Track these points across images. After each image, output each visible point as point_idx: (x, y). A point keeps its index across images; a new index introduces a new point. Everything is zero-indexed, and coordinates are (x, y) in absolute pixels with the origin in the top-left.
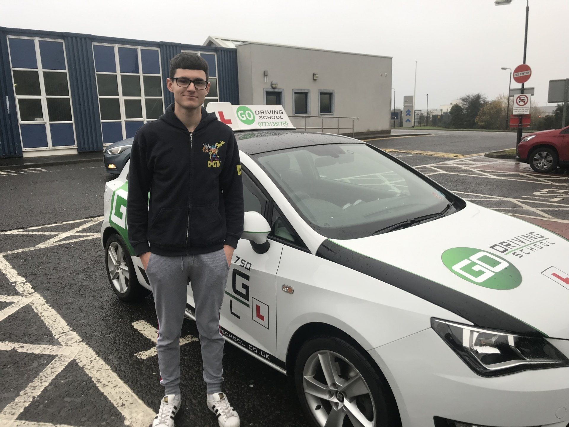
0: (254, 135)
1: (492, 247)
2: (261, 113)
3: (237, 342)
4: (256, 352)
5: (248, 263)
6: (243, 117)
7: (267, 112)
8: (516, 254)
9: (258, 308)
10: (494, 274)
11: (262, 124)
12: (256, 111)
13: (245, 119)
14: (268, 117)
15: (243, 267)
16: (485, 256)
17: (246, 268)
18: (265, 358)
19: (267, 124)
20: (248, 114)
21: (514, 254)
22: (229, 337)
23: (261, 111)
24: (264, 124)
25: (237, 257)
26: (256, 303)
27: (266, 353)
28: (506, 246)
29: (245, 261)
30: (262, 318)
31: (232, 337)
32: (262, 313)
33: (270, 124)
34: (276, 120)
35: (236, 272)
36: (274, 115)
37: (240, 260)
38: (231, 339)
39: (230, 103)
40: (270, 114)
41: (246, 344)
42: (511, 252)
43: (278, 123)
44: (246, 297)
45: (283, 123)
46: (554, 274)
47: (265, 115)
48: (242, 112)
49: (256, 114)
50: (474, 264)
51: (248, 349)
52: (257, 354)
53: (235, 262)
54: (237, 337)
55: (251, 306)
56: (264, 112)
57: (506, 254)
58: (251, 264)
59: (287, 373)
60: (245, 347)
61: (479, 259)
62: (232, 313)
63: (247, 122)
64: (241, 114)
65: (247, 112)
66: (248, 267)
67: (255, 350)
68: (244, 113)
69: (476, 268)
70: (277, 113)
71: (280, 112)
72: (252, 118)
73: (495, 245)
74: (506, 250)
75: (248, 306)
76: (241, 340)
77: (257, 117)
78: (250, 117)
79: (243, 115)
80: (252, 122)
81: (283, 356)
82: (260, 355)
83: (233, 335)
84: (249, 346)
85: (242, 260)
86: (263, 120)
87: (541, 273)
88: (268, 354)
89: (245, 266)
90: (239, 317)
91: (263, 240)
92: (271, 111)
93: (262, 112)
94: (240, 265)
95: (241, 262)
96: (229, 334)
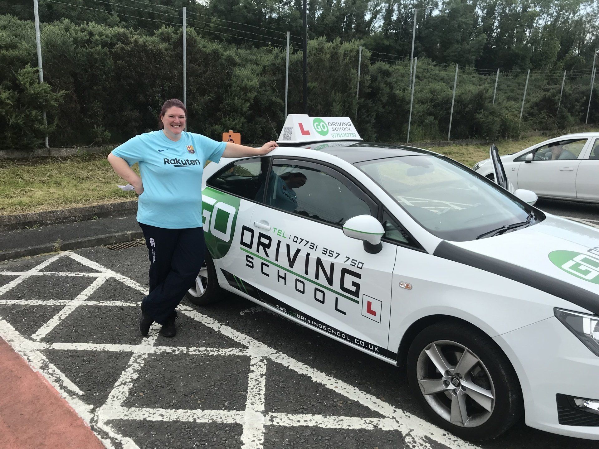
0: (328, 145)
1: (589, 251)
3: (341, 337)
5: (359, 262)
6: (319, 129)
9: (369, 304)
11: (334, 135)
12: (329, 123)
13: (320, 130)
14: (339, 129)
15: (354, 266)
16: (586, 258)
17: (358, 267)
18: (374, 351)
19: (339, 135)
20: (323, 125)
22: (331, 333)
24: (336, 135)
25: (346, 257)
26: (366, 299)
27: (374, 346)
29: (356, 261)
30: (374, 313)
31: (335, 332)
32: (373, 309)
33: (341, 136)
34: (346, 132)
35: (345, 271)
36: (343, 127)
37: (350, 260)
38: (334, 334)
39: (307, 115)
40: (340, 125)
41: (352, 339)
43: (348, 135)
44: (357, 294)
45: (352, 135)
47: (337, 127)
48: (317, 123)
49: (329, 126)
50: (579, 264)
51: (354, 343)
52: (364, 347)
53: (345, 262)
54: (341, 332)
55: (360, 303)
58: (363, 264)
59: (397, 364)
60: (350, 341)
61: (582, 261)
62: (337, 309)
63: (323, 133)
64: (317, 125)
65: (321, 124)
66: (360, 265)
67: (362, 344)
68: (319, 125)
69: (582, 268)
70: (346, 125)
71: (349, 124)
72: (325, 130)
75: (358, 302)
76: (346, 334)
77: (330, 128)
78: (324, 128)
79: (319, 127)
80: (326, 133)
81: (394, 348)
82: (368, 349)
83: (337, 330)
84: (356, 340)
85: (353, 260)
86: (335, 132)
88: (377, 346)
89: (356, 265)
90: (345, 314)
91: (377, 241)
93: (334, 124)
94: (351, 265)
95: (352, 262)
96: (332, 330)
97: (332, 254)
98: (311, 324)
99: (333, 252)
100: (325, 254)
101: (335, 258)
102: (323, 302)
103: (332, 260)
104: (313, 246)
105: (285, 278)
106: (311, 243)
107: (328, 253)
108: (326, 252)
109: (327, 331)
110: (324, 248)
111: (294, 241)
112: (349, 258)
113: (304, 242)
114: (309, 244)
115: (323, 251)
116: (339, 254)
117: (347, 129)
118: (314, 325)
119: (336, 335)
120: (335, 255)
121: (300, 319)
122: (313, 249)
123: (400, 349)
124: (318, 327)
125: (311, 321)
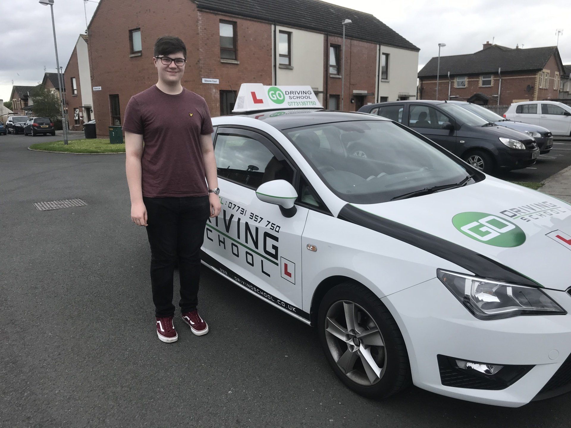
1: (502, 213)
2: (291, 93)
3: (267, 298)
4: (284, 306)
5: (277, 226)
6: (274, 97)
7: (296, 92)
8: (524, 219)
9: (286, 265)
10: (500, 234)
11: (291, 103)
12: (286, 92)
13: (275, 99)
14: (297, 97)
15: (273, 229)
16: (494, 219)
17: (276, 231)
18: (292, 311)
19: (296, 104)
20: (279, 94)
21: (522, 218)
22: (260, 294)
23: (291, 92)
24: (293, 103)
25: (268, 221)
26: (284, 261)
27: (292, 306)
28: (516, 212)
29: (275, 225)
30: (289, 275)
31: (263, 293)
33: (299, 104)
34: (305, 100)
35: (266, 235)
37: (270, 224)
38: (262, 295)
39: (262, 84)
40: (299, 94)
41: (275, 299)
42: (519, 217)
43: (306, 103)
44: (276, 256)
45: (312, 103)
46: (558, 237)
47: (295, 95)
48: (273, 92)
49: (286, 94)
50: (482, 225)
51: (277, 303)
53: (266, 226)
54: (267, 294)
55: (279, 265)
56: (293, 92)
57: (514, 219)
58: (280, 227)
59: (310, 324)
60: (274, 302)
61: (487, 222)
62: (263, 272)
63: (278, 102)
64: (272, 94)
65: (277, 92)
67: (283, 304)
68: (275, 94)
69: (483, 229)
70: (306, 94)
71: (309, 92)
72: (282, 98)
73: (505, 211)
74: (515, 215)
75: (277, 264)
76: (271, 296)
77: (287, 97)
78: (280, 96)
79: (274, 95)
80: (282, 102)
81: (307, 309)
82: (288, 309)
84: (278, 300)
85: (272, 224)
86: (293, 100)
87: (546, 235)
88: (294, 307)
89: (275, 229)
90: (269, 275)
91: (290, 205)
92: (300, 91)
94: (271, 228)
95: (272, 226)
96: (260, 291)
97: (257, 219)
98: (245, 285)
99: (258, 217)
100: (252, 219)
101: (259, 223)
102: (252, 265)
103: (257, 224)
104: (243, 212)
105: (224, 243)
106: (242, 209)
107: (254, 218)
108: (253, 217)
109: (256, 292)
110: (251, 213)
111: (229, 207)
112: (269, 222)
113: (237, 208)
114: (240, 209)
115: (251, 216)
116: (262, 219)
117: (306, 97)
118: (247, 287)
119: (264, 296)
120: (259, 219)
121: (237, 281)
122: (242, 214)
123: (312, 309)
124: (250, 289)
125: (245, 283)
